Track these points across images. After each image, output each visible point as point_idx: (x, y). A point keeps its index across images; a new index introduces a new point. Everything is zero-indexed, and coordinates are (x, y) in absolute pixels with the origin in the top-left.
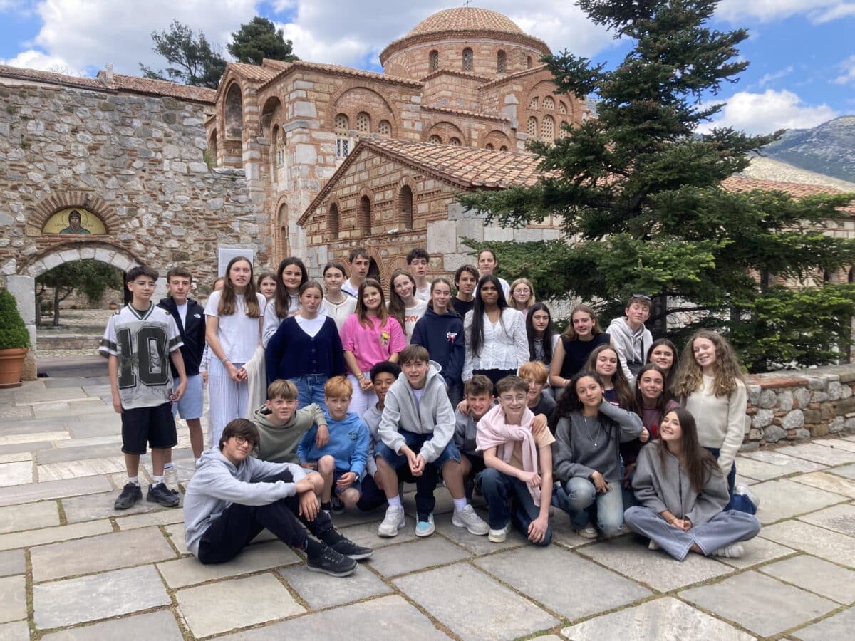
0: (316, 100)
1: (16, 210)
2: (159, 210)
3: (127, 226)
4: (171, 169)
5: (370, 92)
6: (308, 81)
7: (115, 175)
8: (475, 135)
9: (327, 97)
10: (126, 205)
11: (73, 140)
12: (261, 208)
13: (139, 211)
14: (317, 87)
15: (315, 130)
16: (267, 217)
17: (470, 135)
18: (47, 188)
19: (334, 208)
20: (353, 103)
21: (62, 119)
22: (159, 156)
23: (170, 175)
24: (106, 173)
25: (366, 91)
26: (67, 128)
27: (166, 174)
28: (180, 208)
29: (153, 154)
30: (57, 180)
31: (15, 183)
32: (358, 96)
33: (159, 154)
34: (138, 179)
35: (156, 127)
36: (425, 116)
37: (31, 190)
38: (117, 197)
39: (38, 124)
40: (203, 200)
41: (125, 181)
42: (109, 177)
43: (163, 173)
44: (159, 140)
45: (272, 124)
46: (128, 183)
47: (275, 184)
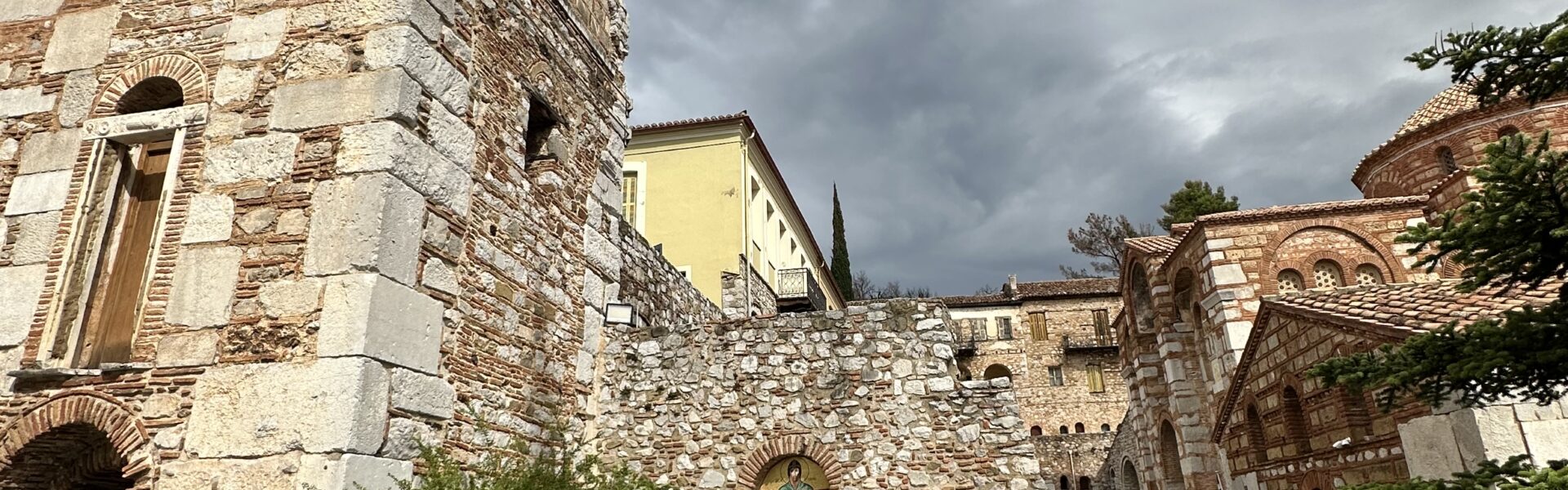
0: (1241, 260)
1: (726, 466)
2: (892, 449)
3: (851, 475)
4: (904, 391)
5: (1328, 231)
6: (1223, 237)
7: (833, 409)
10: (848, 447)
11: (788, 372)
13: (865, 454)
14: (1239, 242)
15: (1247, 300)
18: (759, 435)
19: (1252, 412)
20: (1305, 251)
21: (777, 349)
22: (888, 376)
23: (904, 399)
24: (823, 408)
25: (1322, 231)
26: (781, 359)
27: (897, 399)
28: (918, 445)
29: (880, 374)
30: (770, 424)
31: (727, 433)
32: (1308, 241)
33: (888, 373)
34: (862, 411)
35: (882, 340)
37: (743, 439)
38: (837, 438)
39: (751, 360)
40: (951, 430)
41: (847, 415)
42: (828, 413)
43: (893, 399)
44: (887, 357)
45: (1192, 304)
46: (851, 418)
47: (1211, 382)
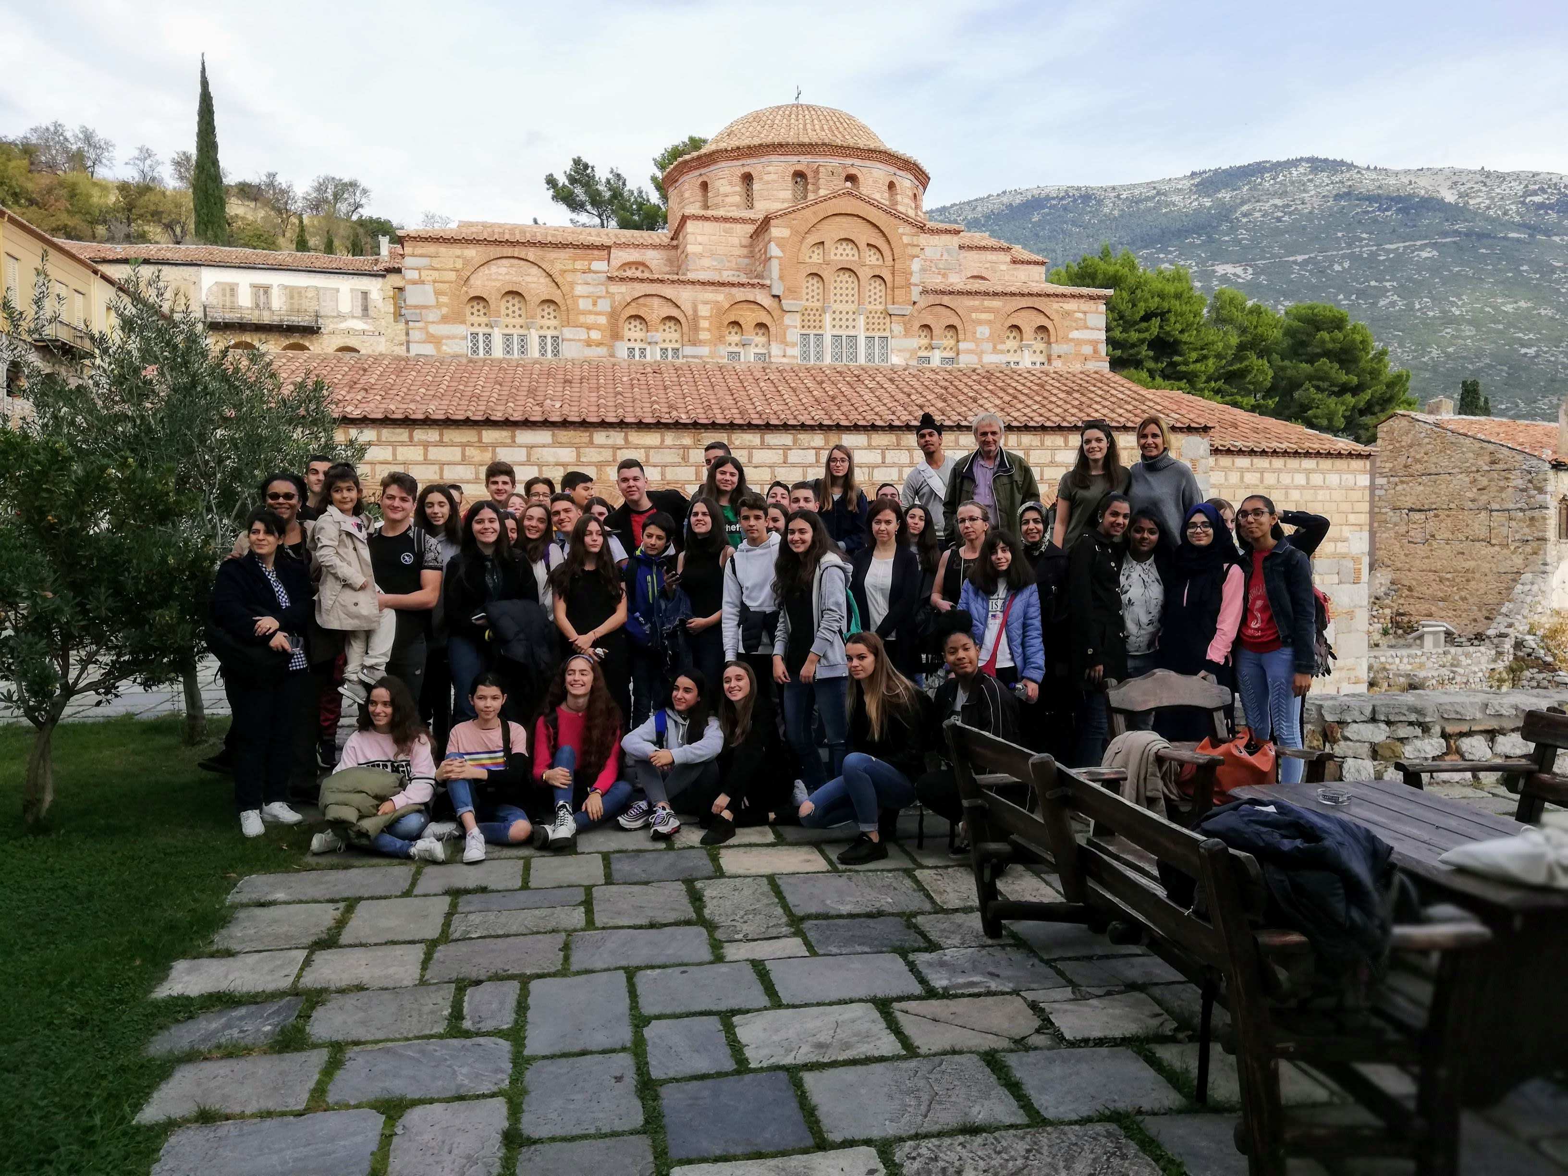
0: (435, 282)
5: (522, 263)
6: (421, 256)
8: (704, 311)
9: (452, 276)
14: (435, 263)
15: (433, 323)
17: (695, 311)
20: (497, 280)
25: (516, 261)
32: (503, 270)
36: (614, 288)
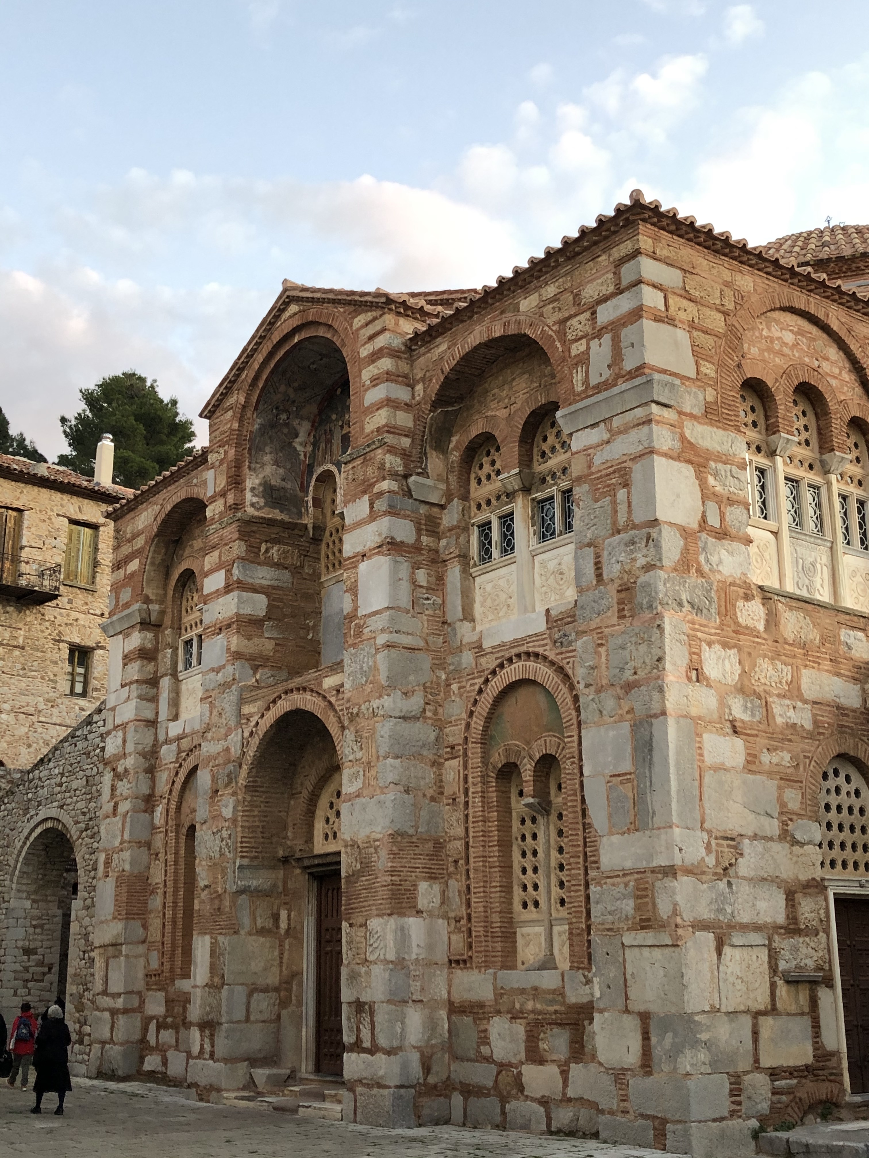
0: (692, 326)
5: (816, 331)
9: (718, 321)
12: (415, 703)
15: (693, 416)
16: (433, 736)
20: (780, 355)
25: (807, 325)
32: (788, 336)
47: (466, 624)
